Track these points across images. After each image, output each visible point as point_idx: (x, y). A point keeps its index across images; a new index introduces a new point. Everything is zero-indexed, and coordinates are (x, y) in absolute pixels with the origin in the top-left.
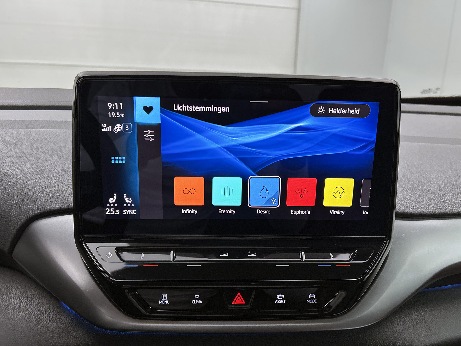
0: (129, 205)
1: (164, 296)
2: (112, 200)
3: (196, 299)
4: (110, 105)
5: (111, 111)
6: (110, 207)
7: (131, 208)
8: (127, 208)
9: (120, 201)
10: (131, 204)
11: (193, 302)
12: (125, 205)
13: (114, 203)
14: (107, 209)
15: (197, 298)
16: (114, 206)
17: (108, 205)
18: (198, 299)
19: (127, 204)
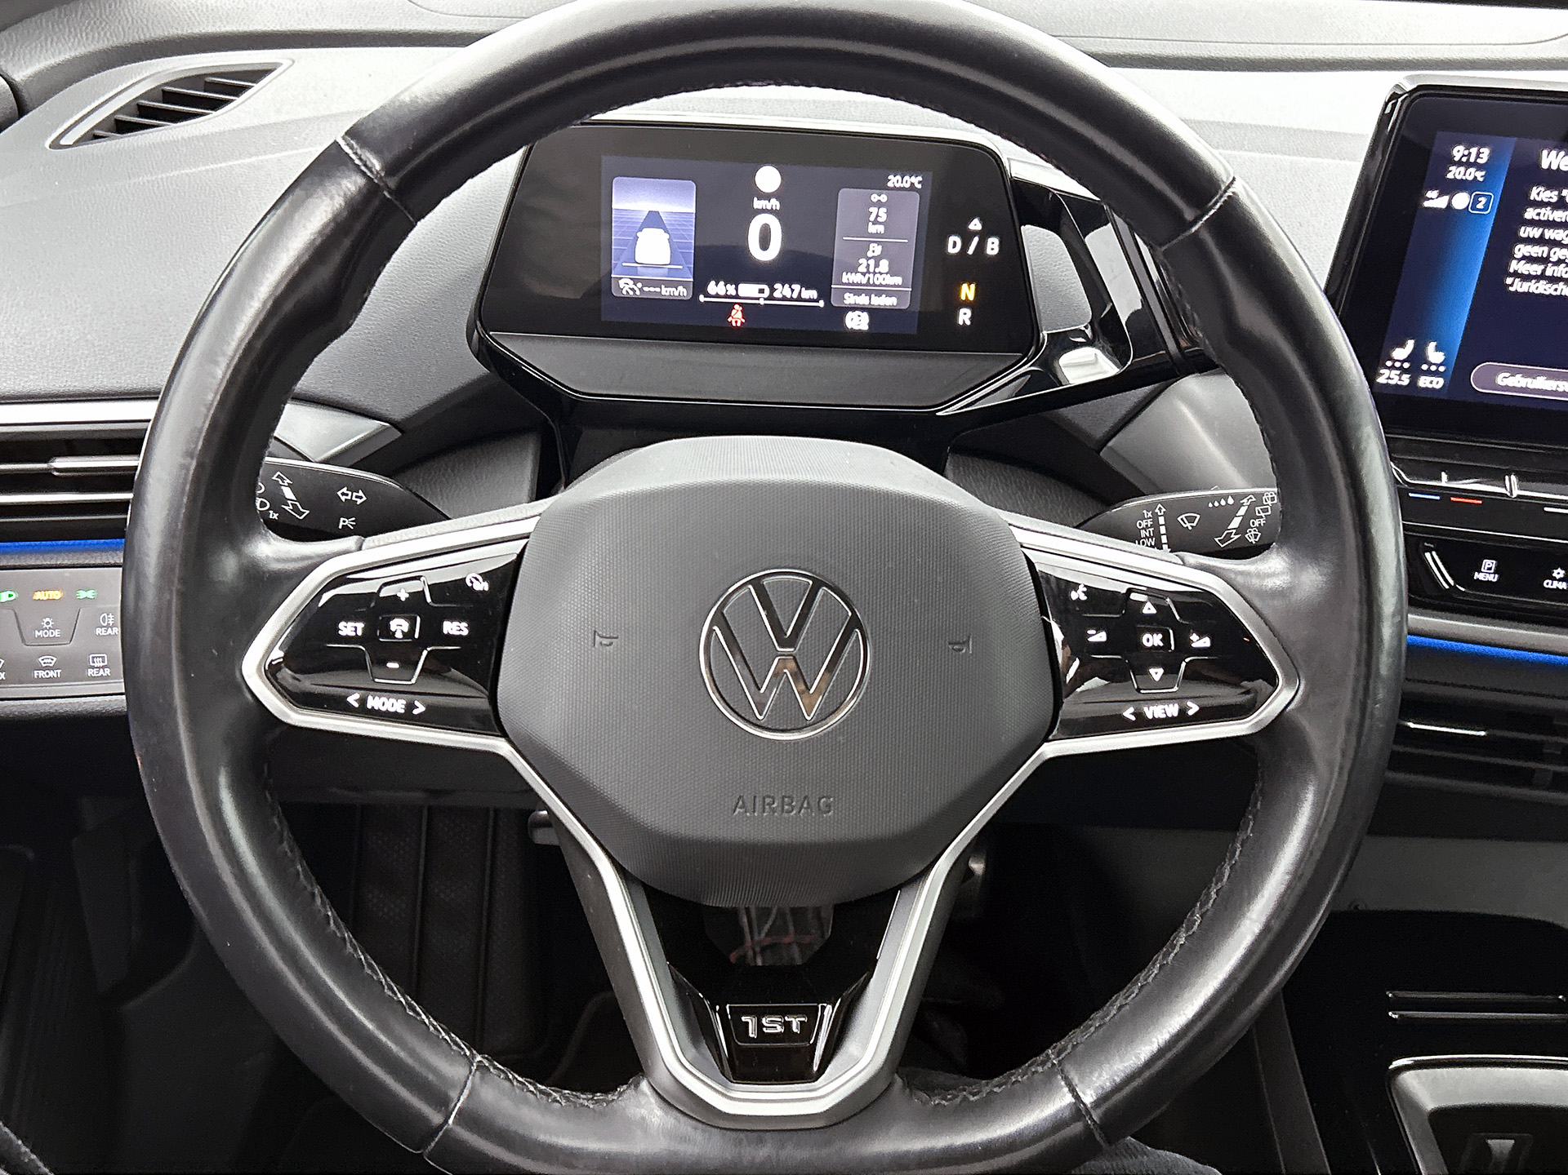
0: (1433, 368)
1: (1489, 563)
2: (1400, 353)
3: (1554, 579)
4: (1458, 152)
5: (1459, 163)
6: (1393, 367)
7: (1436, 374)
8: (1429, 373)
9: (1418, 357)
10: (1438, 365)
11: (1548, 584)
12: (1425, 367)
13: (1403, 362)
14: (1382, 371)
15: (1558, 577)
16: (1401, 368)
17: (1389, 363)
18: (1560, 580)
19: (1431, 364)
